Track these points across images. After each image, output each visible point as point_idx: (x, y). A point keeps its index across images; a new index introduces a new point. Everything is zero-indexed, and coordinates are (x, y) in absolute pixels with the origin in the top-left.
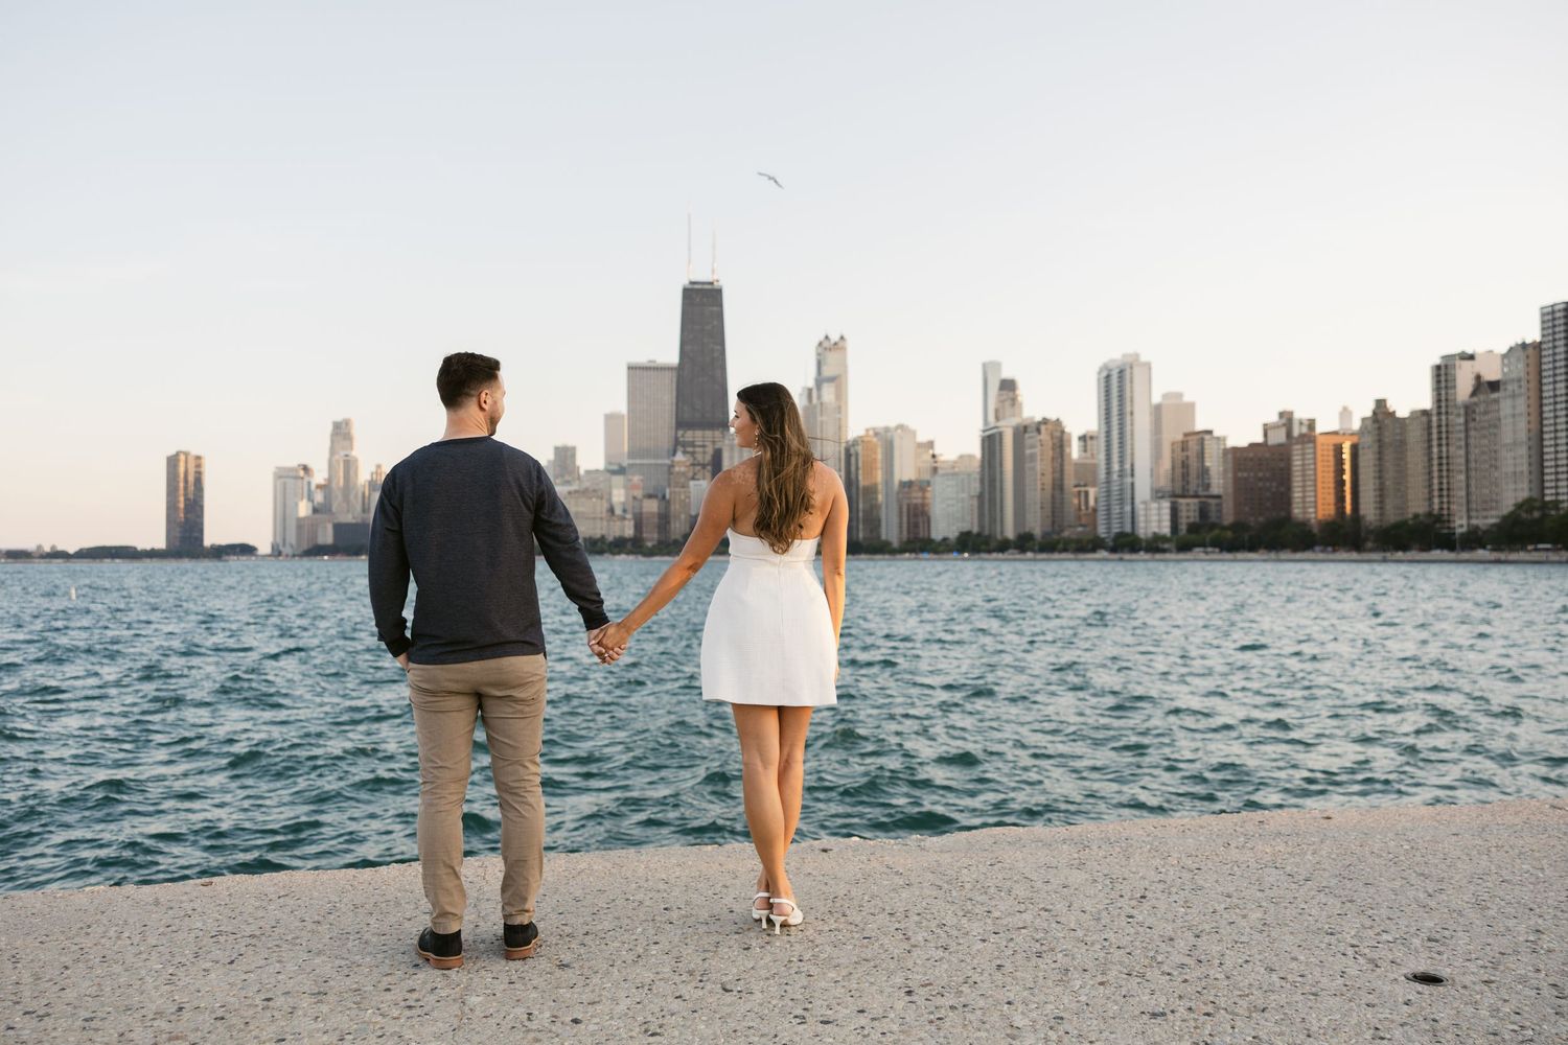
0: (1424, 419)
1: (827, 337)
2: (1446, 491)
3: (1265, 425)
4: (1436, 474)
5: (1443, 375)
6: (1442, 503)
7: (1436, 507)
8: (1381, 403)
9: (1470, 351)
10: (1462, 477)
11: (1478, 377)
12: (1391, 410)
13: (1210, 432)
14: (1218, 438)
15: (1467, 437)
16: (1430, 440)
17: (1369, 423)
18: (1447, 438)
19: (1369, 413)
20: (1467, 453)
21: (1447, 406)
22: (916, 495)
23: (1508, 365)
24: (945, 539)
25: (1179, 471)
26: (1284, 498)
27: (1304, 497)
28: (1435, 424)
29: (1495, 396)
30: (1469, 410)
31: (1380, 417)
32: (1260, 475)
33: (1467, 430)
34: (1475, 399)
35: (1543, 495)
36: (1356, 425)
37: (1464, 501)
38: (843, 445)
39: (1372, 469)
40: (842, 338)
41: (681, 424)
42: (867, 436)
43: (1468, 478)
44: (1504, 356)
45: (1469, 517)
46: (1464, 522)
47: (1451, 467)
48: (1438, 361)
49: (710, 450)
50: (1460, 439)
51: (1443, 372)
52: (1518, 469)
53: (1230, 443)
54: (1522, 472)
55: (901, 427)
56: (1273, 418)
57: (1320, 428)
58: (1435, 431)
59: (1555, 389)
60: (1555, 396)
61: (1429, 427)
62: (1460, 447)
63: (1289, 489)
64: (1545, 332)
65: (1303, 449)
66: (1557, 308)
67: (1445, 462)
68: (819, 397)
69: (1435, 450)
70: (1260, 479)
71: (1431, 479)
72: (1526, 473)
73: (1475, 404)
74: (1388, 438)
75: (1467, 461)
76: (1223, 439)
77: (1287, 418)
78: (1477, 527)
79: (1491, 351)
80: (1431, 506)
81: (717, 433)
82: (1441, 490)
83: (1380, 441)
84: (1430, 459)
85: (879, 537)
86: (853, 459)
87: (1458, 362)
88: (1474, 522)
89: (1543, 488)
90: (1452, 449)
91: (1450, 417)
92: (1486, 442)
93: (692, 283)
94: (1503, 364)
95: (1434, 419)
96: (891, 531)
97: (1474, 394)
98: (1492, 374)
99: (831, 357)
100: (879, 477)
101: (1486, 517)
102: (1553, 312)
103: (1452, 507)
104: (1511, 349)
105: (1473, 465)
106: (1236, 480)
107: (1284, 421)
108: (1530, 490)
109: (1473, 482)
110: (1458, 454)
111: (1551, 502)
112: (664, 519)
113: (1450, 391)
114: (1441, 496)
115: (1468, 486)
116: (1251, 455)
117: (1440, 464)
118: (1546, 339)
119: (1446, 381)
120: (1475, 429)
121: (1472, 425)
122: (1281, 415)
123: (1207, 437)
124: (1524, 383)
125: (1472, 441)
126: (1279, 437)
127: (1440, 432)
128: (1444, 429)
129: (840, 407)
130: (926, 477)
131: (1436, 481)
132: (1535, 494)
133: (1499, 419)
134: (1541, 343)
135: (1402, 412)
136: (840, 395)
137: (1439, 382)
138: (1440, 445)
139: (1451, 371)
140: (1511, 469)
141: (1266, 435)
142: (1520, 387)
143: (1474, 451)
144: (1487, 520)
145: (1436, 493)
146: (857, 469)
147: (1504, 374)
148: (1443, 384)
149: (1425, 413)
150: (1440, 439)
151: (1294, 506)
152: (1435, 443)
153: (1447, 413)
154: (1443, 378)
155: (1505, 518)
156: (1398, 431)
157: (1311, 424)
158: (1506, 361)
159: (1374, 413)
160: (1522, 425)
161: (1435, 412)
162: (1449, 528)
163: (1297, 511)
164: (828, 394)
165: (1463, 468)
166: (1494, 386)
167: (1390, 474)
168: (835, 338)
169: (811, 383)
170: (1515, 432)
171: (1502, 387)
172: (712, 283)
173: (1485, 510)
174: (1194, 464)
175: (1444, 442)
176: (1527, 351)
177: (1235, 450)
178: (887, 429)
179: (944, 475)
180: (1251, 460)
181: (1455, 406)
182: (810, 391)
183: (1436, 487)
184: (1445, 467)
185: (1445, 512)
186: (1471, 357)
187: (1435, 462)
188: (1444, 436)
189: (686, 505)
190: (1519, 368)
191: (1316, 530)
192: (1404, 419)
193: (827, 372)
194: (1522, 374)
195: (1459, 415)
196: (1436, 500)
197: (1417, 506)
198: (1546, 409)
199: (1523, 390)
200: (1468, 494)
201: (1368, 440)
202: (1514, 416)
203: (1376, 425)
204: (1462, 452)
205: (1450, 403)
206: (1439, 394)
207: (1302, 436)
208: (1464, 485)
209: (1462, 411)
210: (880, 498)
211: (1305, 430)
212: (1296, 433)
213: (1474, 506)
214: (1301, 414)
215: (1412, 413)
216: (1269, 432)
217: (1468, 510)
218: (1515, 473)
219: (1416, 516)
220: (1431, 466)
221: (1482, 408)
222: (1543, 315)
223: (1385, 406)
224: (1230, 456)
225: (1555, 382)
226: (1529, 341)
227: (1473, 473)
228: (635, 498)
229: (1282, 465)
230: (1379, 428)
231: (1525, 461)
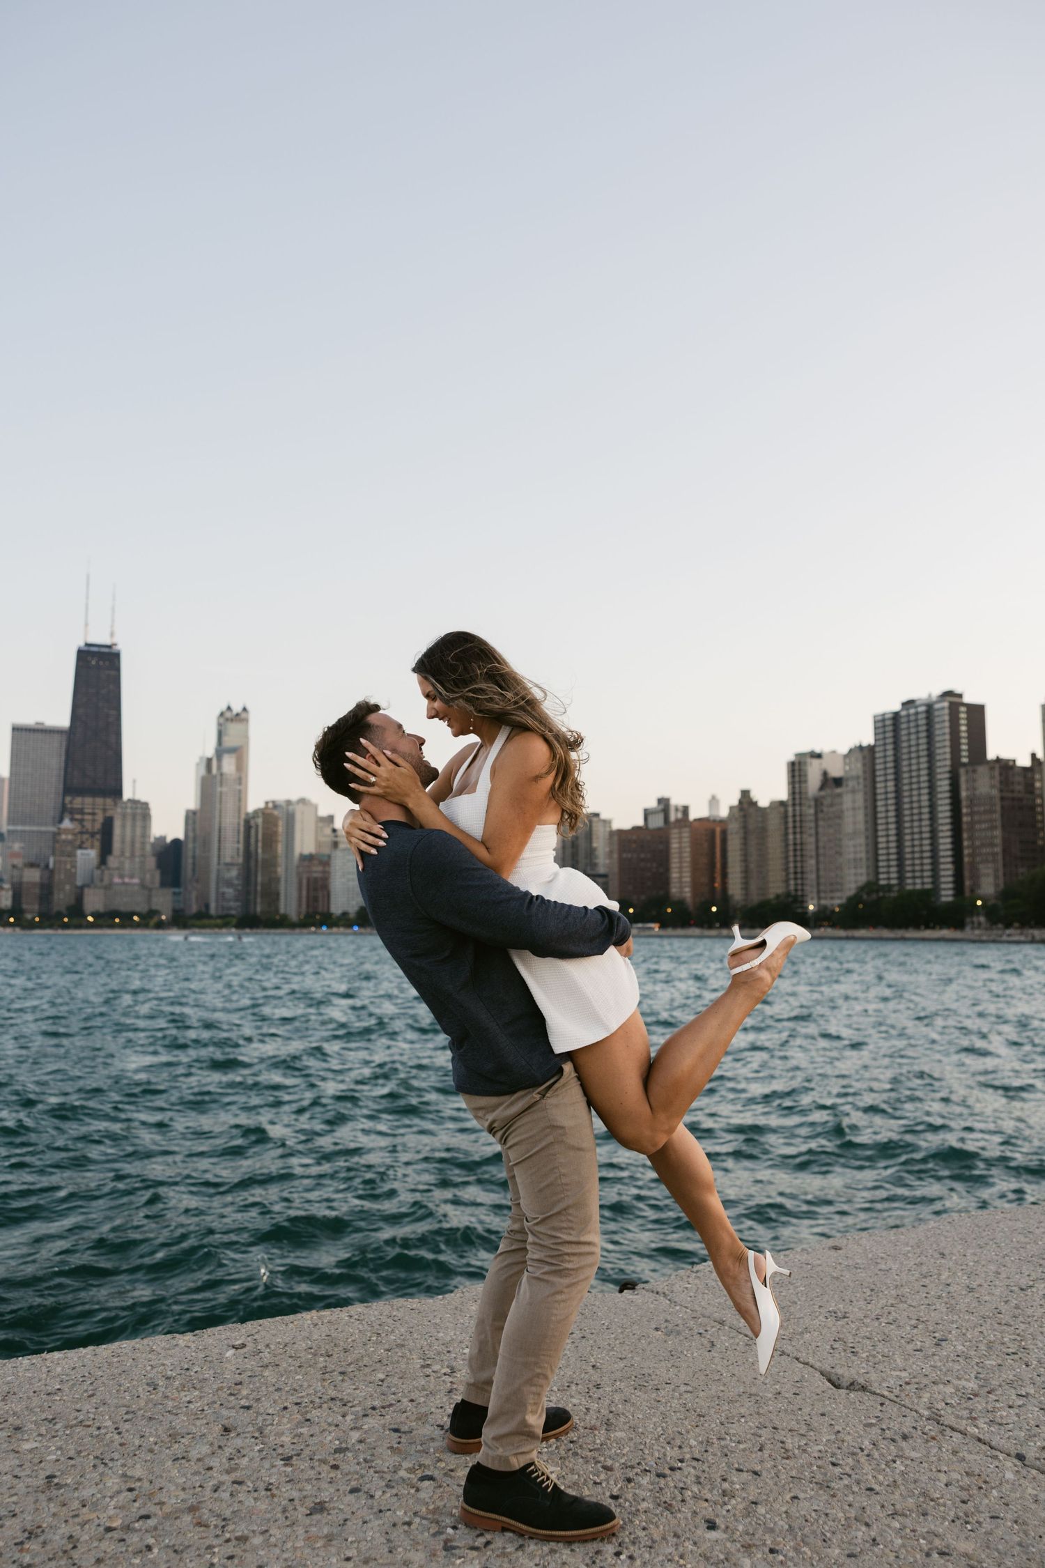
0: (782, 809)
1: (229, 708)
2: (800, 874)
3: (646, 810)
4: (791, 859)
5: (797, 769)
6: (796, 885)
7: (792, 888)
8: (745, 794)
9: (818, 750)
10: (813, 862)
11: (825, 774)
12: (754, 800)
13: (597, 815)
14: (605, 821)
15: (817, 827)
16: (786, 828)
17: (736, 811)
18: (801, 827)
19: (735, 802)
20: (817, 841)
21: (800, 798)
22: (317, 870)
23: (849, 764)
24: (345, 914)
25: (569, 851)
26: (663, 878)
27: (681, 877)
28: (790, 813)
29: (838, 790)
30: (818, 802)
31: (745, 806)
32: (642, 856)
33: (817, 820)
34: (823, 793)
35: (878, 879)
36: (724, 813)
37: (814, 883)
38: (243, 816)
39: (739, 853)
40: (245, 709)
41: (69, 789)
42: (266, 807)
43: (818, 863)
44: (846, 756)
45: (819, 898)
46: (815, 902)
47: (804, 853)
48: (792, 758)
49: (100, 818)
50: (810, 828)
51: (797, 767)
52: (858, 856)
53: (616, 825)
54: (861, 859)
55: (302, 801)
56: (652, 804)
57: (693, 815)
58: (790, 819)
59: (886, 787)
60: (886, 793)
61: (786, 817)
62: (810, 835)
63: (668, 870)
64: (878, 737)
65: (680, 833)
66: (887, 716)
67: (799, 848)
68: (219, 767)
69: (791, 837)
70: (642, 860)
71: (787, 863)
72: (864, 860)
73: (823, 797)
74: (751, 826)
75: (817, 848)
76: (607, 823)
77: (664, 803)
78: (825, 908)
79: (834, 752)
80: (788, 885)
81: (109, 801)
82: (796, 873)
83: (745, 827)
84: (787, 845)
85: (277, 911)
86: (253, 832)
87: (809, 760)
88: (823, 902)
89: (877, 873)
90: (805, 836)
91: (804, 808)
92: (831, 831)
93: (87, 645)
94: (845, 764)
95: (790, 809)
96: (290, 904)
97: (822, 788)
98: (836, 771)
99: (233, 728)
100: (280, 848)
101: (832, 898)
102: (883, 720)
103: (805, 888)
104: (851, 751)
105: (821, 851)
106: (621, 860)
107: (661, 807)
108: (868, 874)
109: (821, 866)
110: (810, 841)
111: (883, 886)
112: (46, 889)
113: (803, 785)
114: (796, 879)
115: (818, 870)
116: (634, 837)
117: (795, 850)
118: (878, 743)
119: (800, 776)
120: (824, 819)
121: (821, 815)
122: (660, 801)
123: (595, 819)
124: (861, 780)
125: (820, 830)
126: (657, 822)
127: (794, 822)
128: (798, 819)
129: (241, 779)
130: (326, 850)
131: (791, 865)
132: (872, 878)
133: (842, 811)
134: (874, 747)
135: (763, 803)
136: (241, 766)
137: (793, 776)
138: (795, 833)
139: (803, 768)
140: (852, 856)
141: (646, 819)
142: (858, 783)
143: (823, 839)
144: (836, 902)
145: (792, 876)
146: (257, 841)
147: (846, 772)
148: (797, 779)
149: (782, 803)
150: (794, 827)
151: (672, 885)
152: (791, 831)
153: (800, 804)
154: (797, 773)
155: (850, 899)
156: (760, 819)
157: (686, 810)
158: (847, 761)
159: (740, 802)
160: (861, 817)
161: (790, 803)
162: (803, 907)
163: (674, 890)
164: (229, 765)
165: (813, 853)
166: (838, 782)
167: (754, 858)
168: (237, 708)
169: (210, 752)
170: (855, 823)
171: (844, 783)
172: (109, 647)
173: (832, 891)
174: (582, 844)
175: (798, 830)
176: (866, 754)
177: (620, 832)
178: (289, 802)
179: (344, 850)
180: (635, 842)
181: (807, 799)
182: (209, 761)
183: (792, 870)
184: (798, 853)
185: (800, 893)
186: (819, 756)
187: (791, 848)
188: (798, 824)
189: (72, 876)
190: (857, 768)
191: (691, 908)
192: (765, 809)
193: (229, 742)
194: (860, 773)
195: (809, 807)
196: (792, 882)
197: (776, 888)
198: (879, 803)
199: (861, 787)
200: (818, 877)
201: (734, 827)
202: (854, 809)
203: (742, 814)
204: (813, 839)
205: (803, 796)
206: (794, 788)
207: (677, 821)
208: (814, 868)
209: (812, 803)
210: (281, 870)
211: (680, 815)
212: (672, 818)
213: (822, 888)
214: (676, 801)
215: (772, 803)
216: (650, 818)
217: (819, 892)
218: (855, 860)
219: (778, 896)
220: (787, 851)
221: (827, 802)
222: (875, 722)
223: (749, 796)
224: (616, 838)
225: (886, 781)
226: (865, 744)
227: (821, 859)
228: (14, 866)
229: (661, 847)
230: (745, 816)
231: (863, 848)
